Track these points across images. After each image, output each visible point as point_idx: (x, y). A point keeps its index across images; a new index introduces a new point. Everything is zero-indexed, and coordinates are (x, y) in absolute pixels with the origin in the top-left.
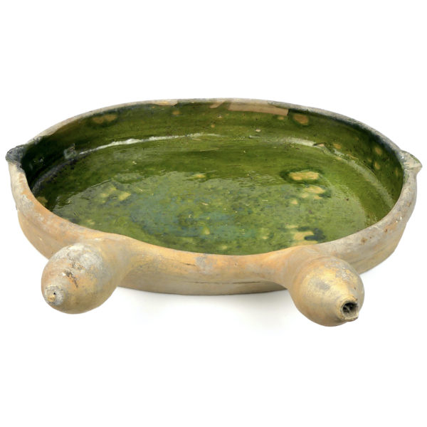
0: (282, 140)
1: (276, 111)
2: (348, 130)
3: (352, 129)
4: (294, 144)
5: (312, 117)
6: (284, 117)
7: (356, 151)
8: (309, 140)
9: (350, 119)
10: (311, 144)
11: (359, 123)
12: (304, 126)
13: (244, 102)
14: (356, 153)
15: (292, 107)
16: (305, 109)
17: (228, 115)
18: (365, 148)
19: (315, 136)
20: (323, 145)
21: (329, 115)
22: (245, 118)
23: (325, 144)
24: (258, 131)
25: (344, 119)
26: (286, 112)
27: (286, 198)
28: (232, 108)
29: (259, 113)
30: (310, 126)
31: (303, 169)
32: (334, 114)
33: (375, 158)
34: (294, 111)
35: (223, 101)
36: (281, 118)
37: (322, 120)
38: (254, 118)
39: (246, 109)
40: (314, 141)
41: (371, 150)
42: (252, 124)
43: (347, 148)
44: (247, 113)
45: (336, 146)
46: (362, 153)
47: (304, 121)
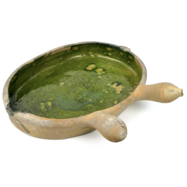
0: (70, 59)
1: (67, 49)
2: (94, 46)
3: (96, 45)
4: (75, 58)
5: (79, 46)
6: (69, 50)
7: (99, 52)
8: (79, 55)
9: (94, 42)
10: (80, 56)
11: (98, 42)
12: (77, 50)
13: (56, 50)
14: (99, 53)
15: (72, 45)
16: (77, 44)
17: (51, 57)
18: (103, 50)
19: (81, 52)
20: (84, 55)
21: (86, 43)
22: (56, 56)
23: (85, 54)
24: (61, 58)
25: (92, 43)
26: (70, 47)
27: (96, 77)
28: (52, 54)
29: (61, 52)
30: (79, 49)
31: (88, 65)
32: (87, 42)
33: (108, 52)
34: (73, 46)
35: (49, 53)
36: (68, 51)
37: (83, 46)
38: (59, 54)
39: (57, 52)
40: (81, 54)
41: (106, 50)
42: (59, 57)
43: (94, 52)
44: (57, 54)
45: (90, 53)
46: (102, 52)
47: (76, 48)
